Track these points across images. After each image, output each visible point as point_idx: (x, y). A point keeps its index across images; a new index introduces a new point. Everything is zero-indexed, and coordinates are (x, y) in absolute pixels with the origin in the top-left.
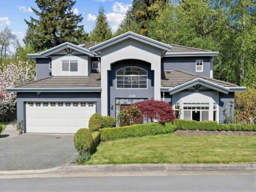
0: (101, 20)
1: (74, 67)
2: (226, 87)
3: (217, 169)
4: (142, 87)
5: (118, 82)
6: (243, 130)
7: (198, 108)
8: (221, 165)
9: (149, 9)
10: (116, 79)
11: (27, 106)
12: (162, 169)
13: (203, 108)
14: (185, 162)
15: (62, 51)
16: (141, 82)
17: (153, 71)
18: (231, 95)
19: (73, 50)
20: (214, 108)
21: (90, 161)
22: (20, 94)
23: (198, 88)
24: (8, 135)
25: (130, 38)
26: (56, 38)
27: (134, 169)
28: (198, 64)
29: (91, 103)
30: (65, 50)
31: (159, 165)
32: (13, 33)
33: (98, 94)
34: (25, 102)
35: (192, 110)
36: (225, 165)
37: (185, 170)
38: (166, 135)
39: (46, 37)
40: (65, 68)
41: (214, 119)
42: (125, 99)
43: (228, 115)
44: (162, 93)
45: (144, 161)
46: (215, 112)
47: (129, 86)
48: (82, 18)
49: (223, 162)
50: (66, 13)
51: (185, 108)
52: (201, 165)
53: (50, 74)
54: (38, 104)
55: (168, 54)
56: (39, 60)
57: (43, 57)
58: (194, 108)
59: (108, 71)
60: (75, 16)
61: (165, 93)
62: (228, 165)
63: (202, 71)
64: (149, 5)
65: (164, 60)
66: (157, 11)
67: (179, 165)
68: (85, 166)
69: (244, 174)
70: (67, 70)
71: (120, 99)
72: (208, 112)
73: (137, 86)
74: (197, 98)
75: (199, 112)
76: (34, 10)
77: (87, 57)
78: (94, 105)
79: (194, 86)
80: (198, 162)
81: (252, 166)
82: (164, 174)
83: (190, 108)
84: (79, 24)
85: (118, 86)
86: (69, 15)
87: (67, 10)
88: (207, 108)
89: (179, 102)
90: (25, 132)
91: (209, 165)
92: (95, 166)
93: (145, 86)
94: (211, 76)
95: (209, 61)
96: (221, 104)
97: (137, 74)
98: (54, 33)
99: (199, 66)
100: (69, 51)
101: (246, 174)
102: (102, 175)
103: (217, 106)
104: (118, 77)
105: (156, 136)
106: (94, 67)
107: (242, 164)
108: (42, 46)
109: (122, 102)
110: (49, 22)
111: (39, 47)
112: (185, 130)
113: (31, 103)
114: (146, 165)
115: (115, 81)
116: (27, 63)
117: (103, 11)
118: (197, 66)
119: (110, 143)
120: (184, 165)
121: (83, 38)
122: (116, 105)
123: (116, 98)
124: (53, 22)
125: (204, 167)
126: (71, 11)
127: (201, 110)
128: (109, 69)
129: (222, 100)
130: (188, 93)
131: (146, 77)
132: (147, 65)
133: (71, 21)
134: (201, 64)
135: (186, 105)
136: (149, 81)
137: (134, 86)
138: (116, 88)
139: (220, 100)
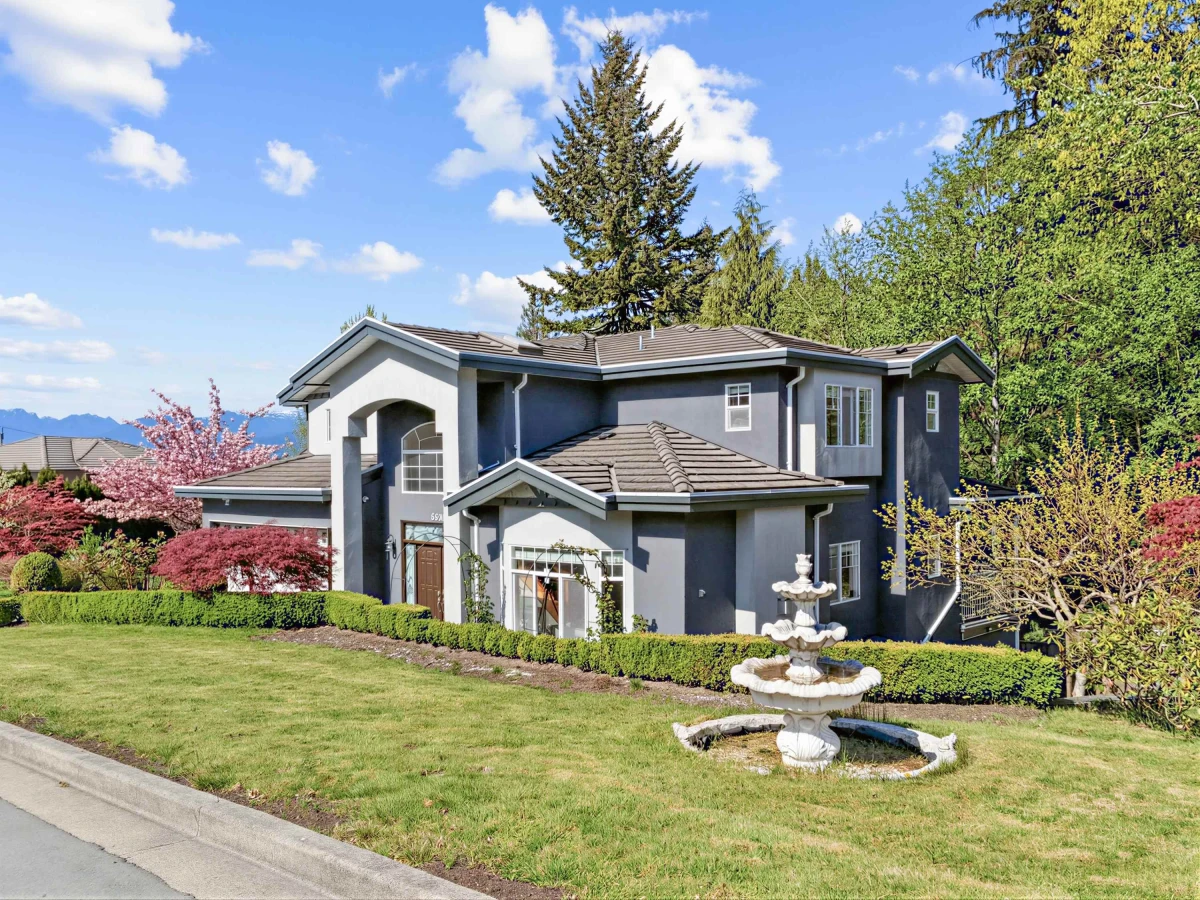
5: (406, 473)
7: (553, 567)
10: (403, 466)
13: (565, 568)
28: (733, 402)
35: (535, 573)
42: (425, 525)
51: (518, 564)
58: (540, 566)
63: (749, 428)
71: (413, 525)
83: (529, 565)
103: (629, 565)
104: (409, 458)
109: (418, 534)
115: (400, 471)
118: (729, 409)
122: (405, 544)
123: (404, 523)
127: (560, 576)
128: (347, 432)
129: (645, 542)
134: (744, 401)
138: (404, 492)
139: (635, 542)
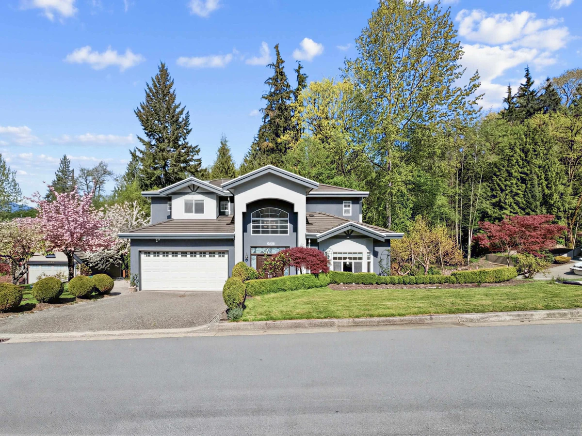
0: (224, 152)
1: (200, 208)
2: (382, 233)
3: (393, 324)
4: (282, 232)
5: (254, 227)
6: (404, 283)
7: (350, 258)
8: (398, 318)
9: (279, 140)
10: (252, 224)
11: (143, 256)
12: (332, 325)
13: (355, 258)
14: (357, 317)
15: (185, 188)
16: (281, 227)
17: (297, 213)
18: (387, 243)
19: (199, 187)
20: (368, 258)
21: (244, 318)
22: (135, 242)
23: (350, 235)
24: (120, 293)
25: (269, 173)
26: (166, 174)
27: (296, 326)
28: (345, 206)
29: (222, 253)
30: (189, 187)
31: (326, 320)
32: (109, 169)
33: (230, 242)
34: (140, 252)
35: (342, 261)
36: (402, 318)
37: (357, 325)
38: (319, 289)
39: (155, 172)
40: (188, 209)
41: (368, 271)
42: (262, 247)
43: (385, 266)
44: (307, 240)
45: (308, 316)
46: (369, 263)
47: (267, 232)
48: (199, 150)
49: (399, 315)
50: (180, 143)
51: (335, 258)
52: (376, 319)
53: (169, 217)
54: (157, 253)
55: (313, 193)
56: (156, 200)
57: (162, 195)
58: (345, 258)
59: (244, 214)
60: (190, 147)
61: (311, 240)
62: (405, 318)
63: (350, 214)
64: (278, 136)
65: (309, 200)
66: (289, 143)
67: (351, 320)
68: (239, 323)
69: (423, 327)
70: (191, 212)
71: (256, 247)
72: (361, 263)
73: (276, 232)
74: (348, 247)
75: (351, 264)
76: (141, 139)
77: (215, 196)
78: (226, 256)
79: (345, 232)
80: (372, 316)
81: (431, 319)
82: (334, 330)
83: (340, 258)
84: (196, 157)
85: (255, 232)
86: (184, 146)
87: (181, 139)
88: (360, 258)
89: (327, 250)
90: (140, 289)
91: (384, 319)
92: (252, 323)
93: (286, 232)
94: (361, 221)
95: (358, 203)
96: (375, 254)
97: (276, 216)
98: (164, 167)
99: (347, 208)
100: (194, 189)
101: (426, 327)
102: (261, 332)
103: (372, 256)
104: (254, 221)
105: (310, 290)
106: (223, 209)
107: (420, 316)
108: (151, 184)
109: (259, 251)
110: (160, 154)
111: (146, 185)
112: (339, 284)
113: (148, 253)
114: (311, 320)
115: (250, 226)
116: (134, 204)
117: (226, 141)
118: (344, 208)
119: (258, 298)
120: (357, 320)
121: (200, 174)
122: (251, 255)
123: (252, 247)
124: (165, 154)
125: (378, 322)
126: (186, 141)
127: (353, 261)
128: (245, 210)
129: (377, 249)
130: (338, 240)
131: (286, 221)
132: (289, 206)
133: (187, 153)
134: (349, 206)
135: (335, 255)
136: (290, 226)
137: (273, 232)
138: (252, 235)
139: (374, 249)
